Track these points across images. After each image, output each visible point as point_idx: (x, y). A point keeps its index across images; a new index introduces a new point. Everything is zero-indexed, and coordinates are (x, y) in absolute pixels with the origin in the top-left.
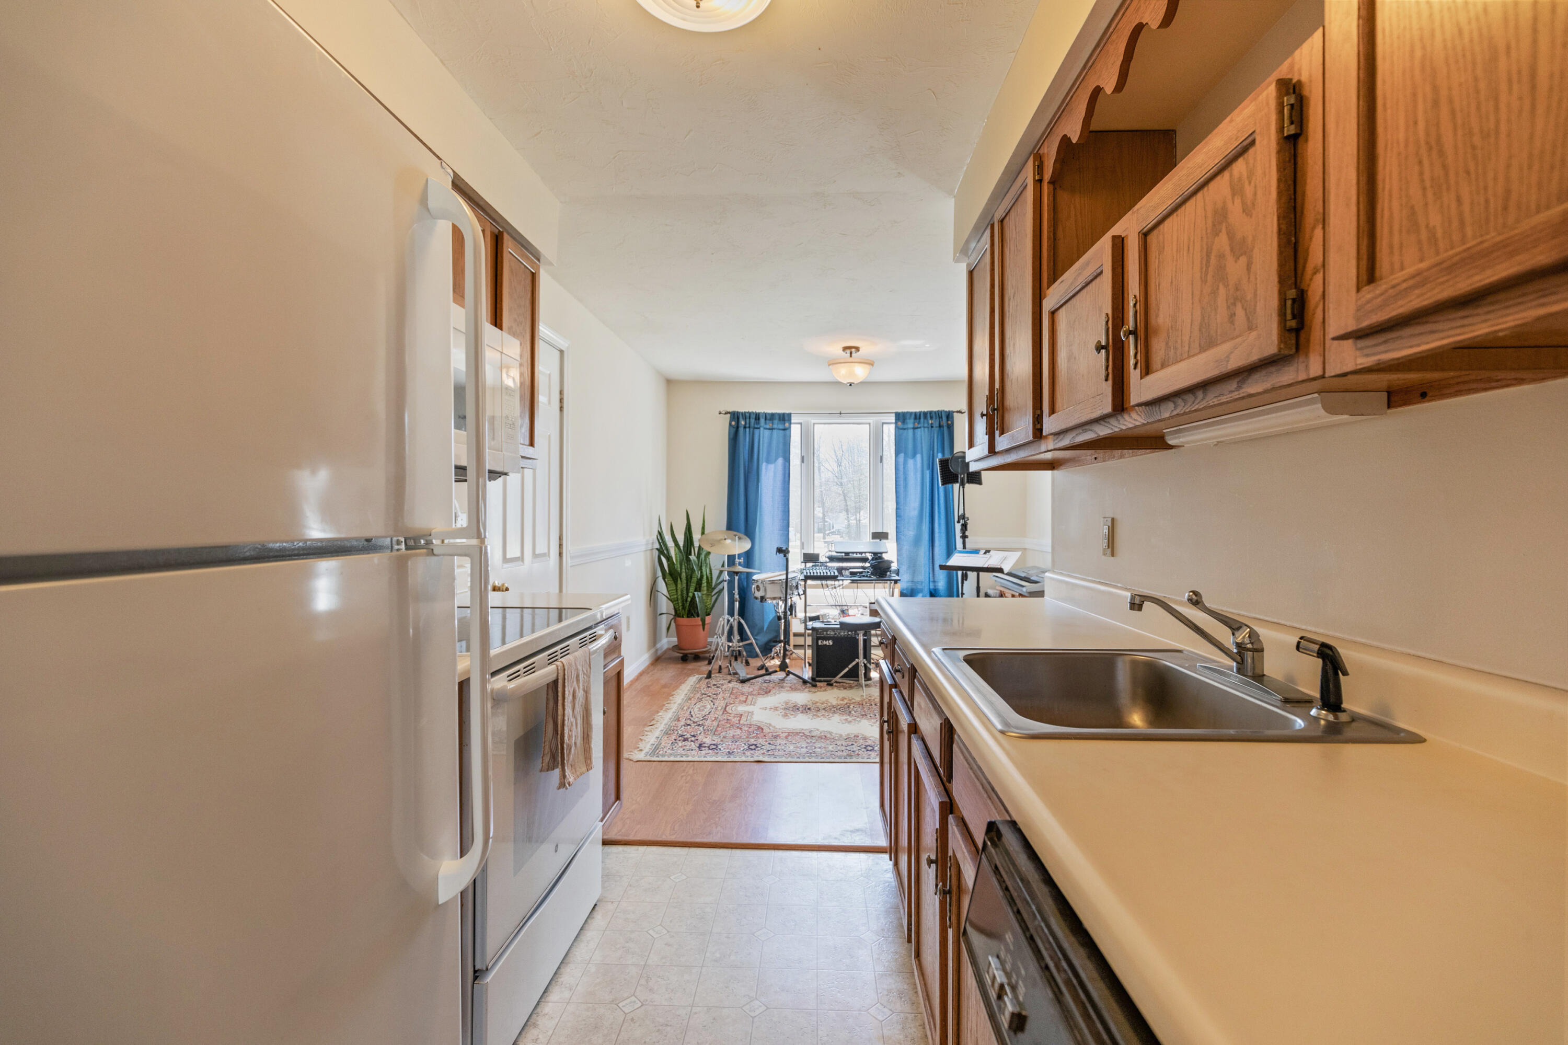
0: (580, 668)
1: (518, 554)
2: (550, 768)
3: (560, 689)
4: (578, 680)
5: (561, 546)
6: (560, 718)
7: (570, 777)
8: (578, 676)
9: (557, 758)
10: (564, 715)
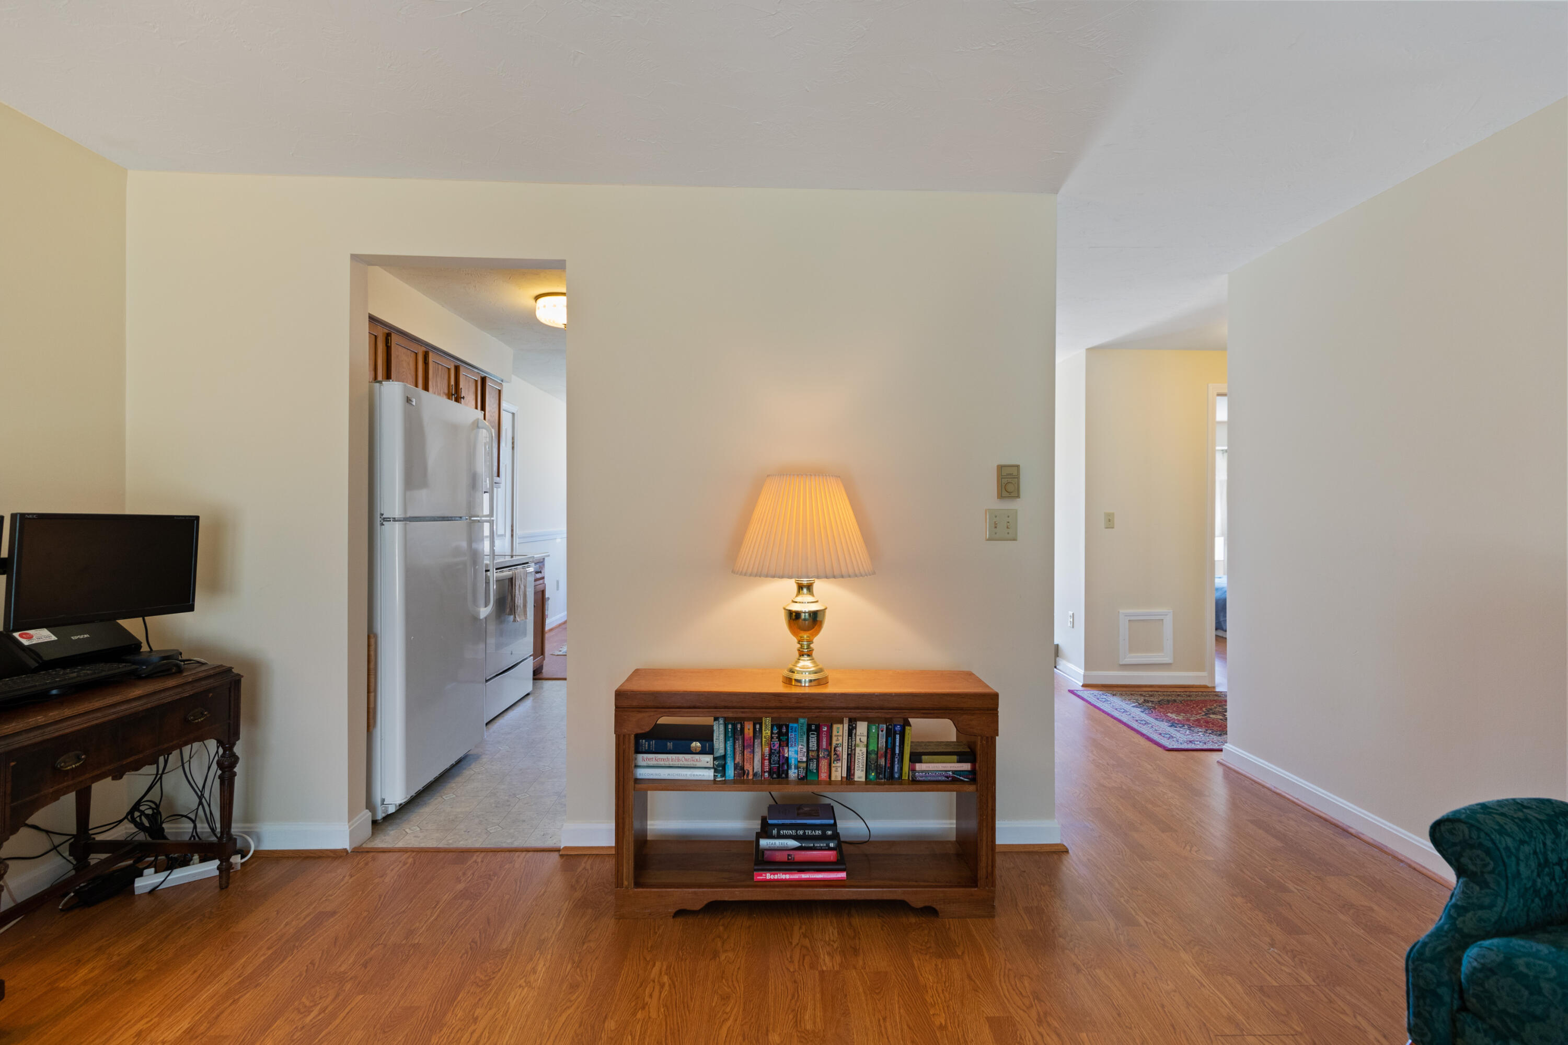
0: (522, 575)
1: (503, 533)
2: (510, 614)
3: (514, 582)
4: (521, 580)
5: (512, 530)
6: (514, 594)
7: (518, 619)
8: (521, 579)
9: (513, 611)
10: (515, 593)
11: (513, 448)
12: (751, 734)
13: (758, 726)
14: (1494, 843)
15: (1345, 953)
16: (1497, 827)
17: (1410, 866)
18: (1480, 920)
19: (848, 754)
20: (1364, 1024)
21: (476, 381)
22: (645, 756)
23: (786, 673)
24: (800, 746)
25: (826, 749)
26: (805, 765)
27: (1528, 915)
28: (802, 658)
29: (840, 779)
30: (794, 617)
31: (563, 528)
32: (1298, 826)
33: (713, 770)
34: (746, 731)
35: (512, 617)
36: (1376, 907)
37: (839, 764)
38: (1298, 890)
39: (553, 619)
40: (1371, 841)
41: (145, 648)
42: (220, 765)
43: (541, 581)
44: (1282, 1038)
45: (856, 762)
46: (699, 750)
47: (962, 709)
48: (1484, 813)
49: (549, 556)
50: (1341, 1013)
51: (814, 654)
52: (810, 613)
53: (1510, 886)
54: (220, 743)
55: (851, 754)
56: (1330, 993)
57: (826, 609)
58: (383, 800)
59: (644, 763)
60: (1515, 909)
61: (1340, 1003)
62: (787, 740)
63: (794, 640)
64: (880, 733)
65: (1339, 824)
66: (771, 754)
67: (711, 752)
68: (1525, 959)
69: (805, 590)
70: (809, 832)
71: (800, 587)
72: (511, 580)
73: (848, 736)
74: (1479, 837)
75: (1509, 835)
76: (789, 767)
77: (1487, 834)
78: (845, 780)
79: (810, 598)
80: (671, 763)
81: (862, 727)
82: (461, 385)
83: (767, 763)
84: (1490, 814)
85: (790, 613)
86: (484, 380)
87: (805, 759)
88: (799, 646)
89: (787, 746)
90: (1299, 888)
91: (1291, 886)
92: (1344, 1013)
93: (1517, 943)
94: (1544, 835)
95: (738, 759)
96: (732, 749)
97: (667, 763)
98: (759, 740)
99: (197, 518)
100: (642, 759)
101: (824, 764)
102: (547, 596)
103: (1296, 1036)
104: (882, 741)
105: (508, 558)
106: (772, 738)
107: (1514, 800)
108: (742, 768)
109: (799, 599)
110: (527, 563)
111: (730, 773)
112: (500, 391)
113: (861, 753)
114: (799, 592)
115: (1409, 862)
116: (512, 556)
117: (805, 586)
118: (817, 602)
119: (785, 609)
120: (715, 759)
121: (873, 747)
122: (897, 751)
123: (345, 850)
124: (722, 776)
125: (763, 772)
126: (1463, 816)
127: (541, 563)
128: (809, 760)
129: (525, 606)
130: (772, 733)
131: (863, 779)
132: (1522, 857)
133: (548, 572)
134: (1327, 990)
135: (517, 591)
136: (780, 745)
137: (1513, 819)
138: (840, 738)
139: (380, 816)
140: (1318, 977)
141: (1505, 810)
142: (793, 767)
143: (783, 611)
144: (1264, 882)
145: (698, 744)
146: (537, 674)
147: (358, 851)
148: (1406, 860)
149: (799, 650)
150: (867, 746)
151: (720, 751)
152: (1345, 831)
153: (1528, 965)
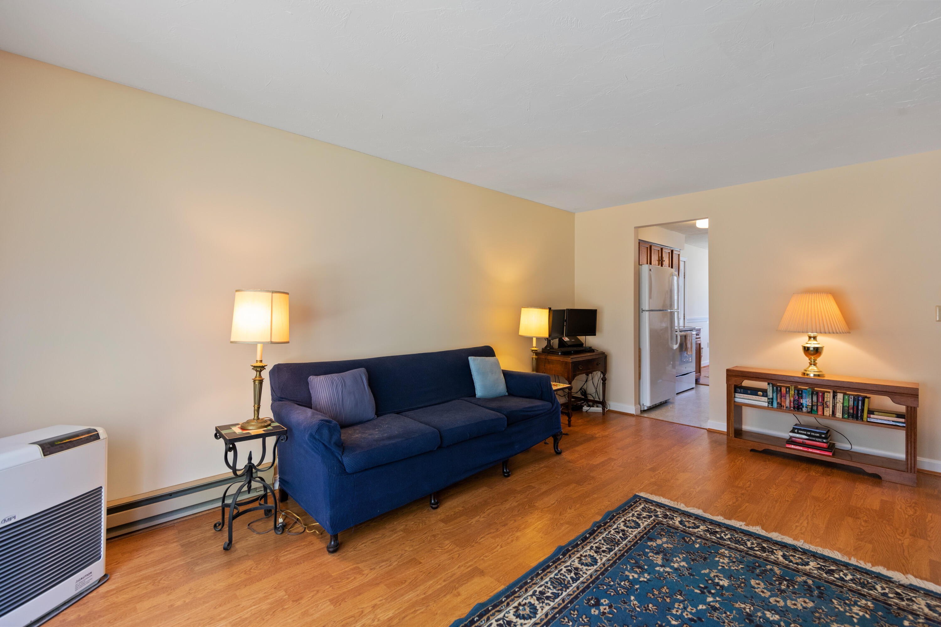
0: (691, 335)
3: (687, 337)
5: (684, 316)
6: (686, 342)
7: (689, 355)
8: (690, 337)
9: (686, 349)
11: (684, 278)
12: (785, 392)
13: (788, 389)
19: (833, 406)
21: (669, 253)
22: (739, 394)
23: (803, 371)
24: (808, 399)
25: (821, 402)
26: (810, 407)
28: (811, 366)
29: (828, 415)
30: (806, 350)
31: (707, 316)
33: (767, 403)
34: (782, 390)
35: (686, 352)
37: (828, 409)
39: (705, 362)
41: (584, 345)
42: (602, 379)
43: (699, 339)
45: (837, 409)
46: (761, 395)
47: (896, 393)
49: (702, 328)
51: (817, 365)
52: (814, 348)
54: (602, 372)
55: (834, 406)
57: (823, 347)
58: (643, 404)
59: (739, 397)
62: (802, 396)
63: (807, 359)
64: (850, 399)
66: (794, 401)
67: (766, 396)
69: (812, 339)
70: (813, 434)
71: (810, 337)
72: (685, 336)
73: (833, 398)
76: (803, 407)
78: (831, 416)
79: (815, 342)
80: (749, 398)
81: (840, 396)
82: (664, 256)
83: (792, 404)
85: (804, 348)
86: (672, 251)
87: (810, 405)
88: (810, 361)
89: (802, 398)
95: (779, 401)
96: (776, 396)
97: (748, 398)
98: (789, 395)
99: (597, 310)
100: (737, 395)
101: (820, 408)
102: (702, 346)
104: (851, 403)
105: (683, 328)
106: (794, 394)
108: (781, 404)
109: (809, 342)
110: (692, 330)
111: (775, 405)
112: (679, 255)
113: (839, 406)
114: (809, 339)
116: (684, 327)
117: (812, 337)
118: (819, 344)
119: (802, 346)
120: (768, 399)
121: (846, 404)
122: (860, 408)
123: (634, 414)
124: (771, 406)
125: (790, 407)
127: (699, 330)
128: (812, 406)
129: (691, 348)
130: (794, 393)
131: (841, 417)
133: (702, 335)
135: (688, 341)
136: (798, 398)
138: (829, 399)
139: (642, 409)
142: (805, 407)
143: (802, 347)
145: (761, 393)
146: (697, 382)
147: (637, 416)
149: (809, 363)
150: (843, 404)
151: (771, 397)
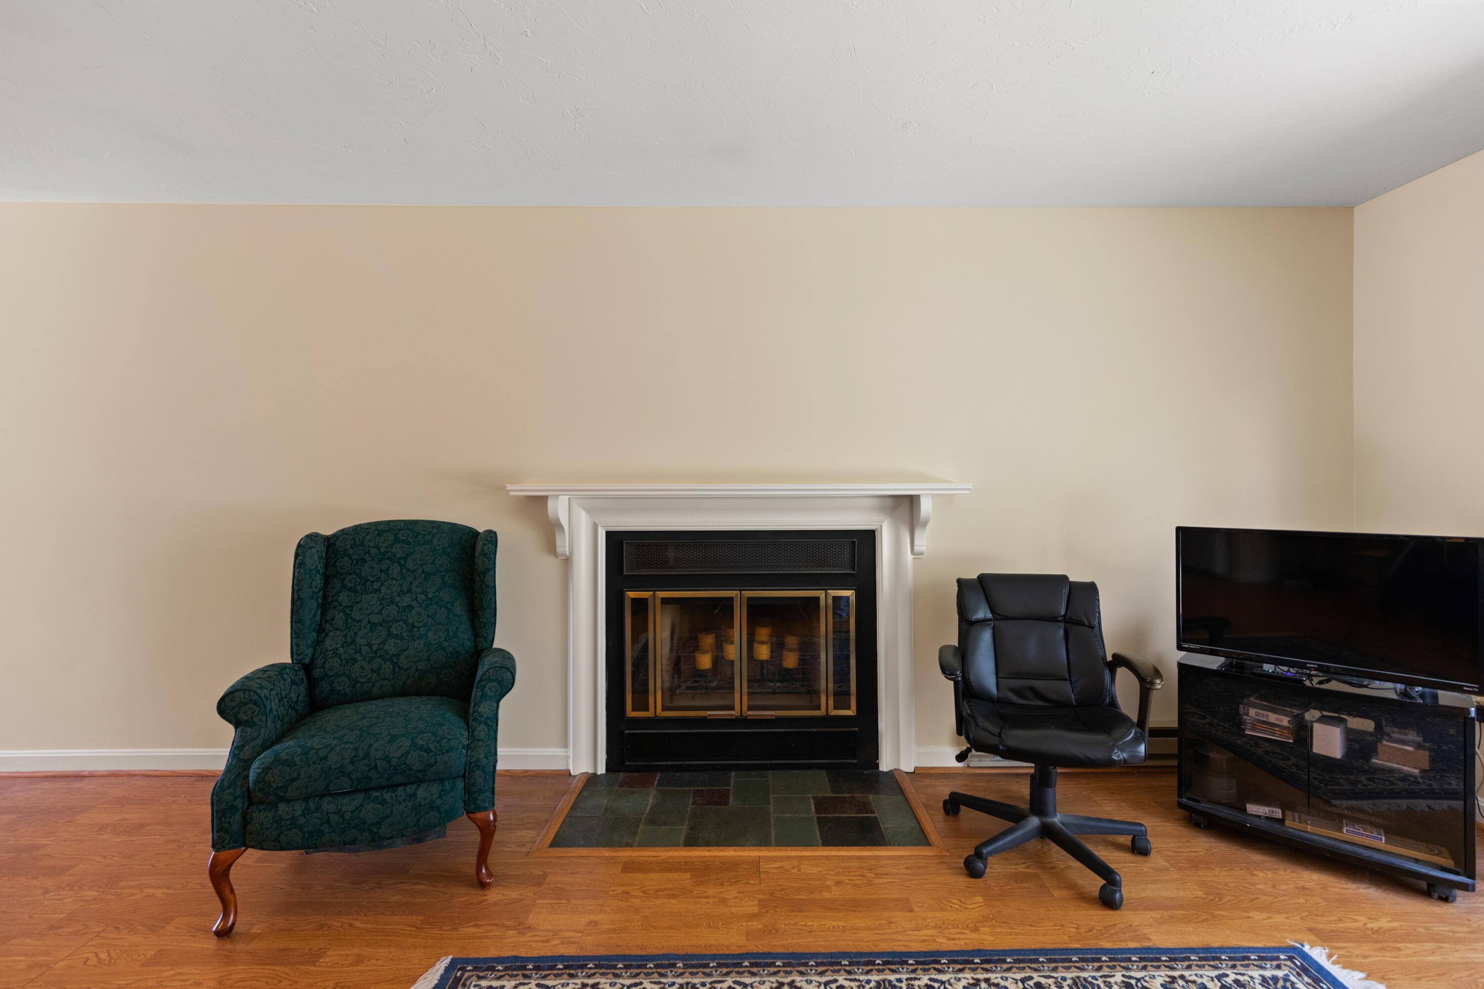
14: (259, 696)
15: (117, 858)
16: (259, 686)
17: (144, 776)
18: (253, 747)
20: (150, 891)
27: (276, 733)
32: (27, 793)
36: (127, 816)
38: (52, 841)
40: (106, 773)
44: (90, 943)
48: (248, 681)
50: (130, 896)
53: (268, 718)
56: (115, 890)
60: (271, 731)
61: (126, 891)
65: (69, 773)
68: (285, 752)
74: (250, 696)
75: (265, 688)
77: (254, 692)
84: (252, 680)
90: (52, 839)
91: (43, 841)
92: (134, 894)
93: (277, 747)
94: (279, 682)
103: (100, 935)
107: (258, 670)
115: (142, 773)
126: (238, 687)
132: (272, 699)
134: (113, 891)
137: (264, 678)
140: (100, 887)
141: (258, 675)
144: (12, 853)
148: (139, 773)
152: (78, 777)
153: (287, 754)
